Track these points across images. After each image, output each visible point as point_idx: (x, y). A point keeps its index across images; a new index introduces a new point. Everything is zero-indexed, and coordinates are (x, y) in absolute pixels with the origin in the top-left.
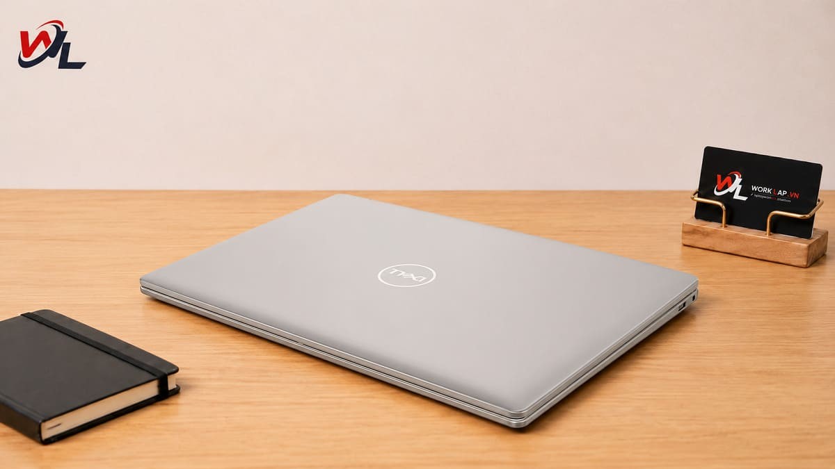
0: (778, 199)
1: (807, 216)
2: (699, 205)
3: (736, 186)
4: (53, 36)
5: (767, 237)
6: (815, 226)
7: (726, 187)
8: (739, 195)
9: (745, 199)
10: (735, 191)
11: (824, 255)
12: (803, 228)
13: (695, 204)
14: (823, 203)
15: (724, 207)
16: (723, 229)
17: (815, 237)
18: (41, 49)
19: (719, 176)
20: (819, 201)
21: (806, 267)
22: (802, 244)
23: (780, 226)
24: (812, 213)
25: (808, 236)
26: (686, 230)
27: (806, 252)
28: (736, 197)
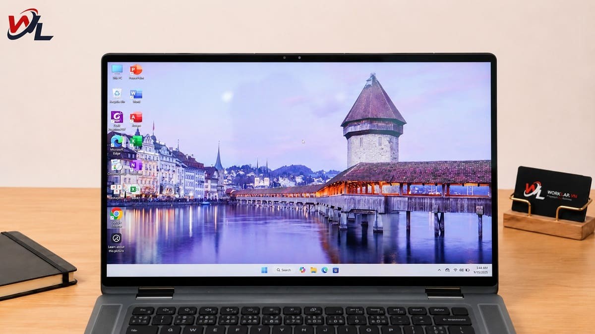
0: (563, 198)
1: (582, 209)
2: (514, 202)
3: (538, 191)
4: (30, 18)
5: (556, 221)
6: (587, 214)
7: (531, 191)
8: (540, 196)
9: (543, 198)
10: (536, 194)
11: (592, 233)
12: (580, 216)
13: (512, 201)
14: (592, 200)
15: (530, 204)
16: (529, 217)
17: (587, 221)
18: (23, 27)
19: (527, 185)
20: (590, 199)
21: (581, 240)
22: (579, 225)
23: (564, 215)
24: (585, 206)
25: (582, 220)
26: (506, 218)
27: (581, 230)
28: (538, 197)
